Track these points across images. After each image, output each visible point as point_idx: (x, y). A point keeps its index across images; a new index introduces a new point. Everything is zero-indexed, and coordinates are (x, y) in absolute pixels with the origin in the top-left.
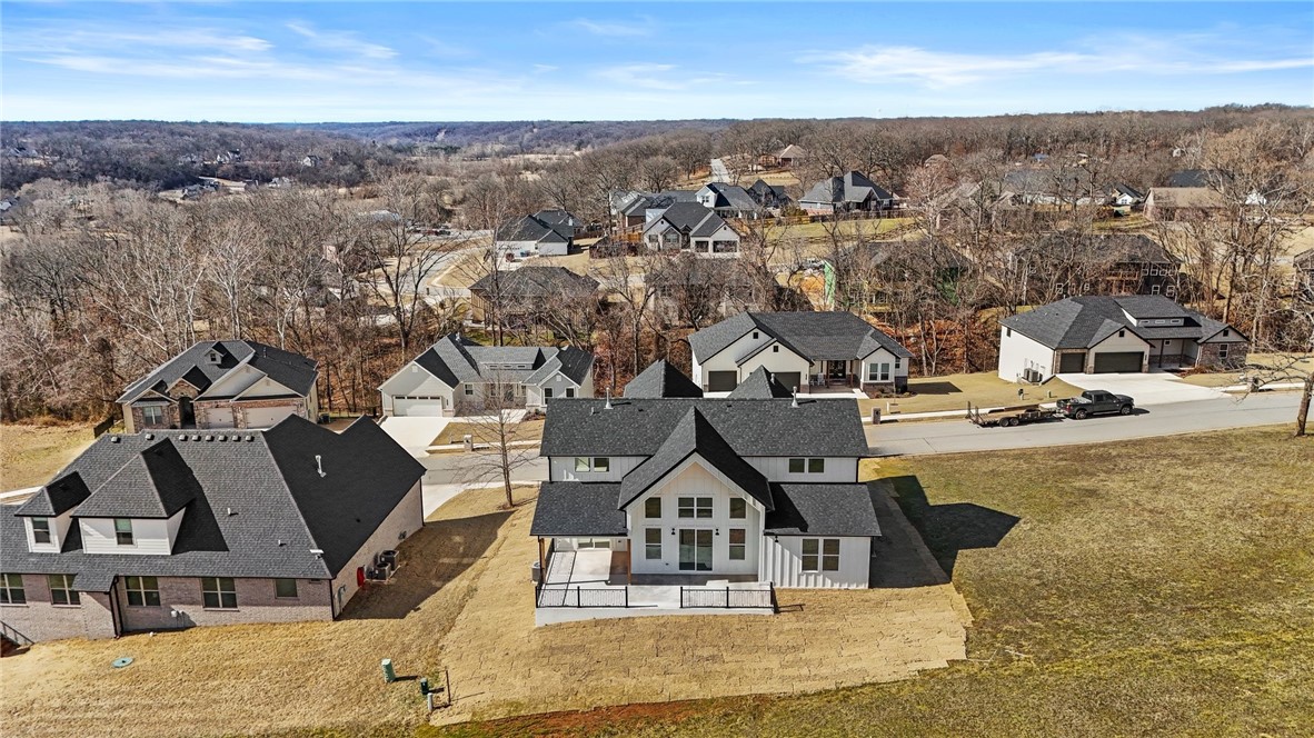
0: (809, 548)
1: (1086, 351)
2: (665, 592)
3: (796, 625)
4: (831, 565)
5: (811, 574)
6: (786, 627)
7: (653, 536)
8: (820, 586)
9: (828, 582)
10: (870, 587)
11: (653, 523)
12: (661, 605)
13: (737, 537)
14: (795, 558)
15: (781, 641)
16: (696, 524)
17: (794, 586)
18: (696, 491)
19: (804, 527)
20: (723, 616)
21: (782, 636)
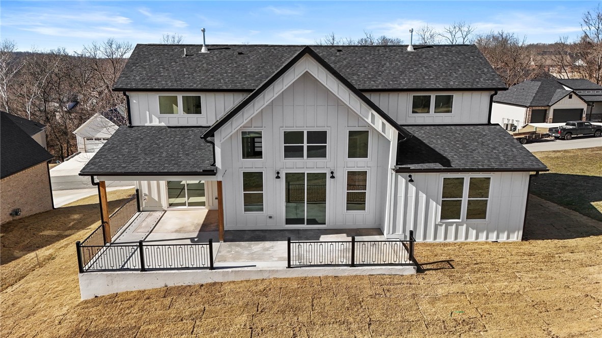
0: (452, 189)
1: (547, 108)
2: (268, 249)
3: (454, 288)
4: (478, 212)
5: (452, 224)
6: (440, 291)
7: (253, 181)
8: (461, 239)
9: (473, 233)
10: (525, 238)
11: (252, 165)
12: (261, 265)
13: (356, 180)
14: (433, 204)
15: (440, 311)
16: (306, 165)
17: (430, 240)
18: (305, 121)
19: (445, 162)
20: (347, 278)
21: (439, 304)
